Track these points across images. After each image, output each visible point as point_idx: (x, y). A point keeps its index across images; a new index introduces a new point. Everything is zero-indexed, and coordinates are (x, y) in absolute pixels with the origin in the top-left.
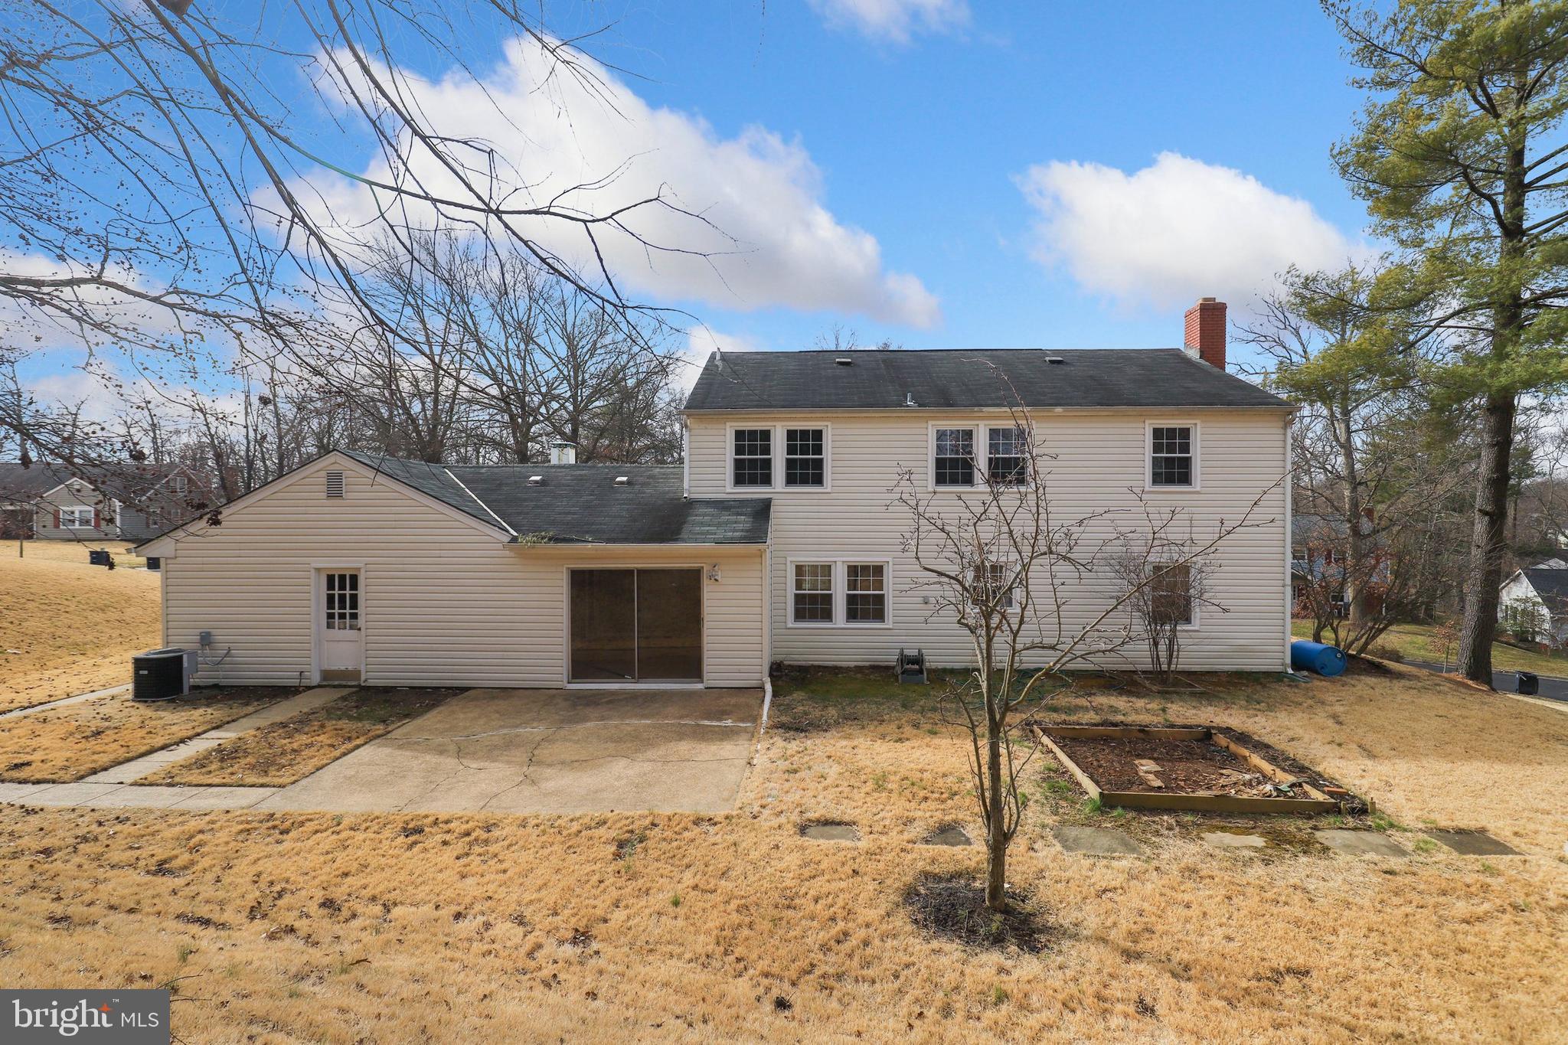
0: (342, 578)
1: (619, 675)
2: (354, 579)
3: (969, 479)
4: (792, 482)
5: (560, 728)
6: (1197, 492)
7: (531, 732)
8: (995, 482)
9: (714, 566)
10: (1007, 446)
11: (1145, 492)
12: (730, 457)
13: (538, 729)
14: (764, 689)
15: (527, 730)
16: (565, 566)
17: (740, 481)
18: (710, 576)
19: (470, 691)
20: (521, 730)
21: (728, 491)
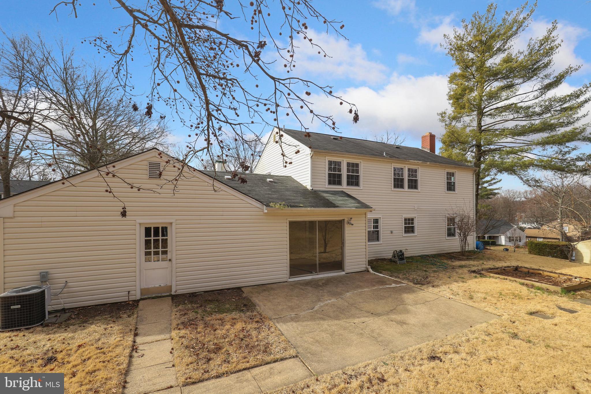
0: (156, 229)
1: (310, 272)
2: (165, 230)
3: (402, 187)
4: (348, 184)
5: (342, 298)
6: (457, 194)
7: (334, 302)
8: (409, 188)
9: (351, 219)
10: (412, 175)
11: (446, 193)
12: (327, 172)
13: (333, 300)
14: (368, 271)
15: (330, 301)
16: (288, 220)
17: (330, 183)
18: (348, 223)
19: (242, 289)
20: (327, 302)
21: (327, 187)
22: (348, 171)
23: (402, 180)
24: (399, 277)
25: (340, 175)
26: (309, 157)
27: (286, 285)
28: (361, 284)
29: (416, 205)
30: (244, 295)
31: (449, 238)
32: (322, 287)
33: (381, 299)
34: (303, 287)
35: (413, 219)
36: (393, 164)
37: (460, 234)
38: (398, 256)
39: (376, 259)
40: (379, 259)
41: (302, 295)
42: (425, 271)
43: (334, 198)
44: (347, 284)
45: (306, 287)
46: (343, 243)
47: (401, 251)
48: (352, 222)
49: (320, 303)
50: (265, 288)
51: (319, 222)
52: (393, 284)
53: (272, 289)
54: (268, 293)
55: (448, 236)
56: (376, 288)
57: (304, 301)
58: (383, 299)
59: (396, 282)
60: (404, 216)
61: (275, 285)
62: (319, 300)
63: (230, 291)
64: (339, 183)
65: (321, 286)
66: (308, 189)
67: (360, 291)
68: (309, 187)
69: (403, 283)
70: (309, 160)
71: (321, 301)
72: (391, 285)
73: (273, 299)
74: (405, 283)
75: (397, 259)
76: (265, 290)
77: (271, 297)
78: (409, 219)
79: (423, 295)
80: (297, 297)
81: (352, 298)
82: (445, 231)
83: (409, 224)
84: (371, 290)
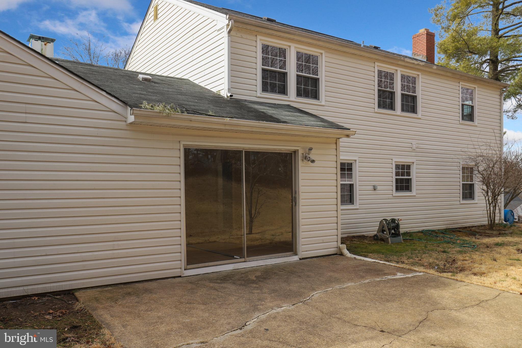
1: (229, 256)
3: (392, 107)
4: (299, 94)
5: (304, 302)
6: (476, 126)
7: (289, 311)
8: (403, 110)
9: (311, 149)
10: (408, 87)
11: (460, 124)
12: (260, 66)
13: (286, 307)
14: (342, 254)
15: (279, 310)
16: (183, 143)
17: (265, 89)
18: (306, 158)
19: (77, 294)
20: (274, 311)
21: (259, 95)
22: (299, 68)
23: (392, 94)
24: (403, 263)
25: (285, 74)
26: (225, 34)
27: (180, 283)
28: (336, 275)
29: (414, 142)
30: (78, 306)
31: (465, 202)
32: (256, 283)
33: (388, 301)
34: (216, 285)
35: (409, 167)
36: (376, 64)
37: (487, 192)
38: (389, 229)
39: (348, 237)
40: (354, 237)
41: (214, 299)
42: (444, 252)
43: (274, 112)
44: (308, 276)
45: (222, 285)
46: (295, 198)
47: (393, 221)
48: (312, 157)
49: (257, 314)
50: (130, 290)
51: (248, 153)
52: (399, 274)
53: (147, 291)
54: (137, 300)
55: (463, 198)
56: (367, 281)
57: (219, 311)
58: (394, 301)
59: (402, 270)
60: (395, 160)
61: (154, 284)
62: (255, 309)
63: (45, 299)
64: (283, 91)
65: (253, 282)
66: (223, 97)
67: (337, 287)
68: (225, 93)
69: (416, 271)
70: (225, 40)
71: (259, 310)
72: (395, 274)
73: (147, 310)
74: (420, 272)
75: (386, 235)
76: (129, 294)
77: (143, 307)
78: (403, 167)
79: (467, 289)
80: (203, 304)
81: (326, 301)
82: (458, 190)
83: (403, 175)
84: (360, 285)
